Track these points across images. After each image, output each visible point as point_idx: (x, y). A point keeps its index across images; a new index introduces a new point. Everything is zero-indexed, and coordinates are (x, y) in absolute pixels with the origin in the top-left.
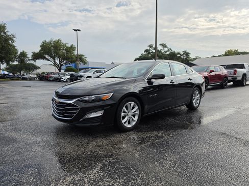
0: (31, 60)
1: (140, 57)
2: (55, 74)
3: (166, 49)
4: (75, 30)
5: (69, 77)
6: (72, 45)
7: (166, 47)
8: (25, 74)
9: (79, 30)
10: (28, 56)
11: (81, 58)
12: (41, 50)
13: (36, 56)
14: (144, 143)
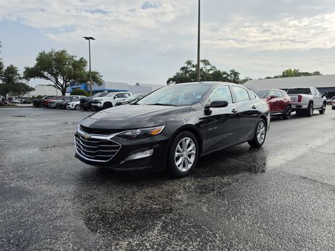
0: (23, 78)
1: (175, 77)
2: (57, 98)
3: (208, 67)
4: (87, 38)
5: (78, 103)
6: (82, 58)
7: (209, 64)
8: (14, 98)
9: (92, 38)
10: (18, 72)
11: (94, 77)
12: (38, 65)
13: (31, 73)
14: (209, 193)
